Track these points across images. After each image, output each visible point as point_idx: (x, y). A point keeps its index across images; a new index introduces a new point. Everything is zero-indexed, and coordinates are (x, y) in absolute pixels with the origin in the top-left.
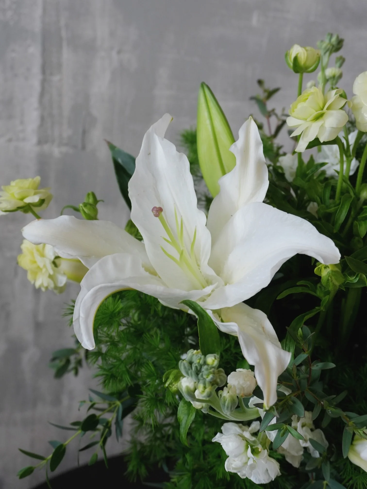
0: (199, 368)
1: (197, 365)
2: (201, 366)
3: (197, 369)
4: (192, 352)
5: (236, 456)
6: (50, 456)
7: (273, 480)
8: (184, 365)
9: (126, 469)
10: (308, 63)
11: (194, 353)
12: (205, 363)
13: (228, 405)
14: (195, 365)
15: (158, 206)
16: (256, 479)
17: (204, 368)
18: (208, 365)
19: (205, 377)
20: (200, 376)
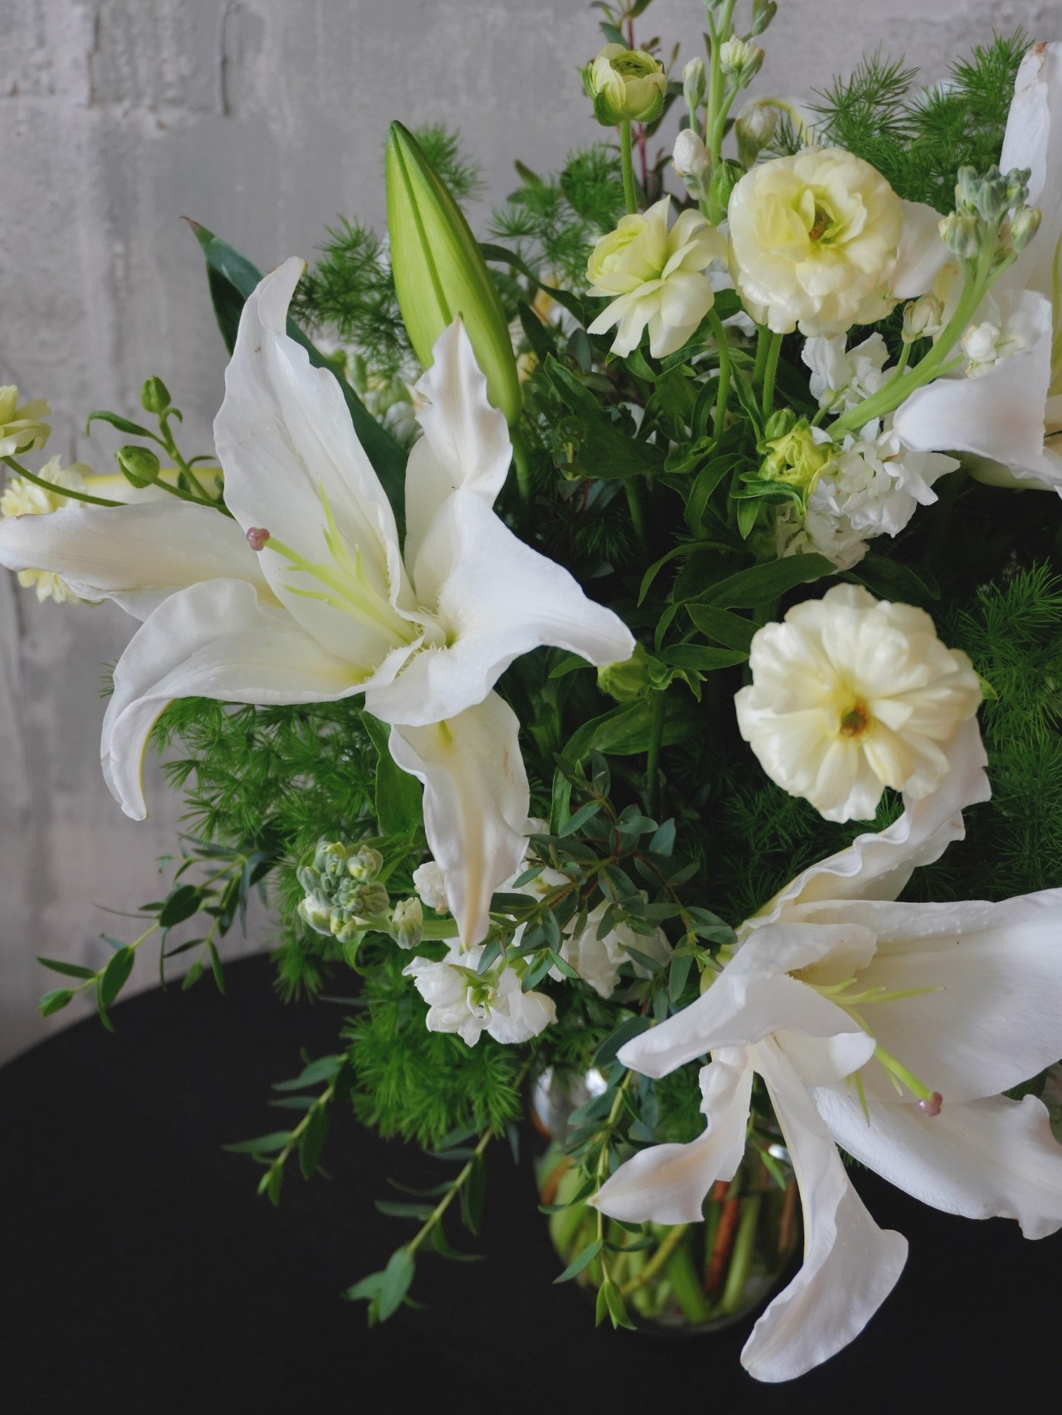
0: (333, 883)
1: (329, 877)
2: (338, 879)
3: (330, 885)
4: (324, 847)
5: (445, 1006)
6: (103, 971)
7: (537, 1036)
8: (306, 876)
9: (278, 975)
10: (634, 105)
11: (327, 850)
12: (346, 873)
13: (402, 936)
14: (326, 878)
15: (259, 526)
16: (501, 1036)
17: (345, 883)
18: (353, 878)
19: (342, 902)
20: (333, 900)
